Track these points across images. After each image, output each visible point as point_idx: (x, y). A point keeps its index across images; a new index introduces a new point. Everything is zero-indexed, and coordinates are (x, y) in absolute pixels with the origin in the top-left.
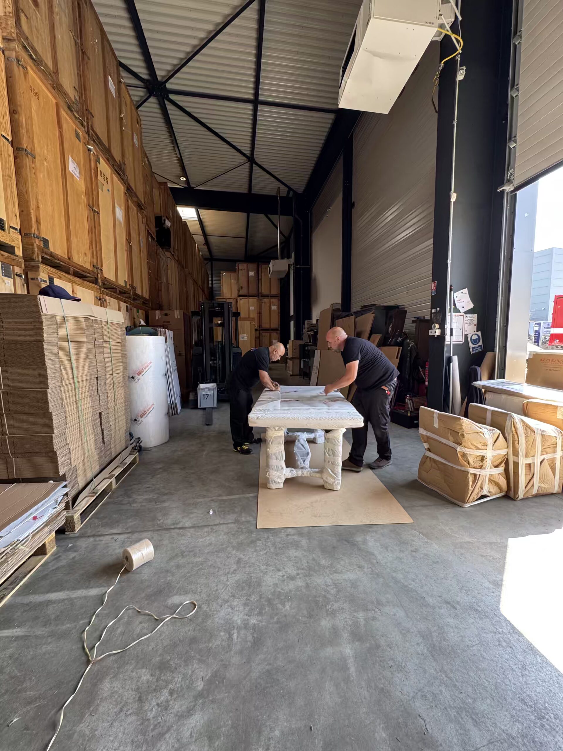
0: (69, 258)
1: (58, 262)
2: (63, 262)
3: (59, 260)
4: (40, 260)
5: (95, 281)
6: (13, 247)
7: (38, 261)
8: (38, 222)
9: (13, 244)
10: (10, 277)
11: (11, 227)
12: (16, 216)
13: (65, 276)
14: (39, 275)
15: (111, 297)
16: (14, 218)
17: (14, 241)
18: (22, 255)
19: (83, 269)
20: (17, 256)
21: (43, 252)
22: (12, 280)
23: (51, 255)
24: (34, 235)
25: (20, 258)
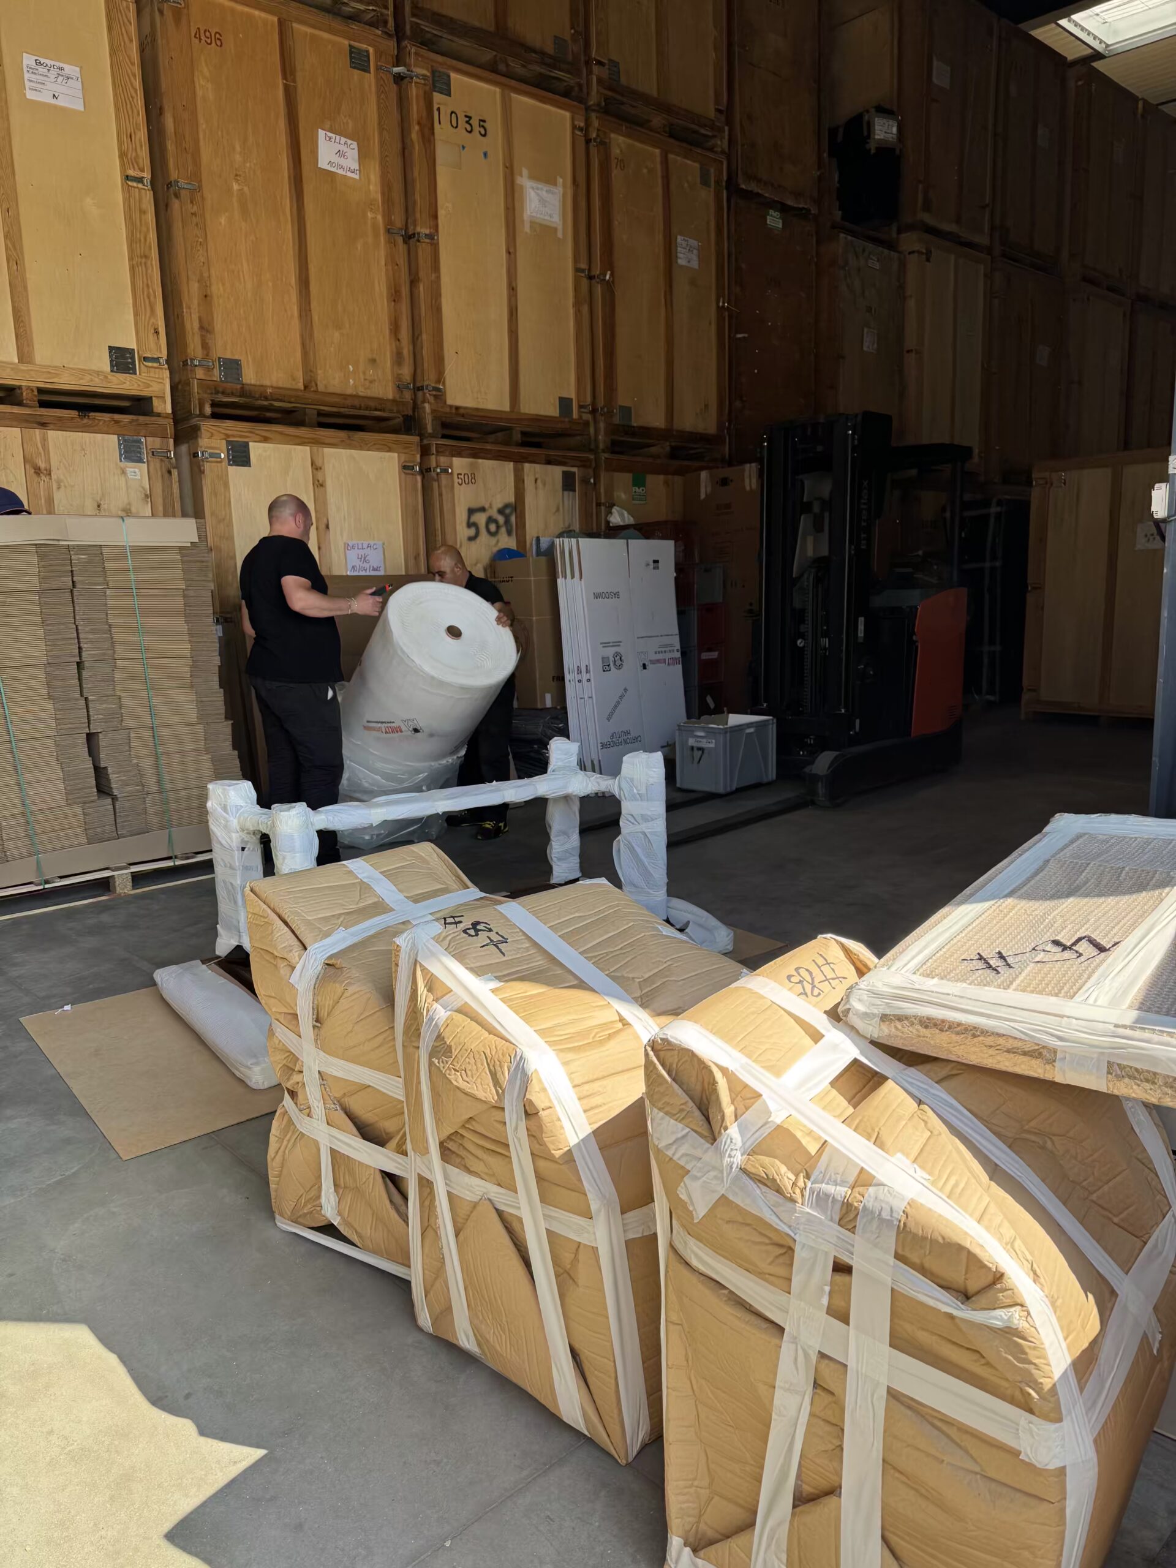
0: (306, 387)
1: (266, 403)
2: (281, 401)
3: (266, 399)
4: (208, 410)
5: (409, 424)
6: (148, 400)
7: (202, 415)
8: (206, 329)
9: (145, 393)
10: (140, 461)
11: (146, 359)
12: (157, 332)
13: (281, 433)
14: (198, 445)
15: (475, 454)
16: (152, 337)
17: (149, 386)
18: (169, 410)
19: (357, 403)
20: (159, 415)
21: (217, 392)
22: (145, 465)
23: (244, 392)
24: (192, 360)
25: (166, 416)
